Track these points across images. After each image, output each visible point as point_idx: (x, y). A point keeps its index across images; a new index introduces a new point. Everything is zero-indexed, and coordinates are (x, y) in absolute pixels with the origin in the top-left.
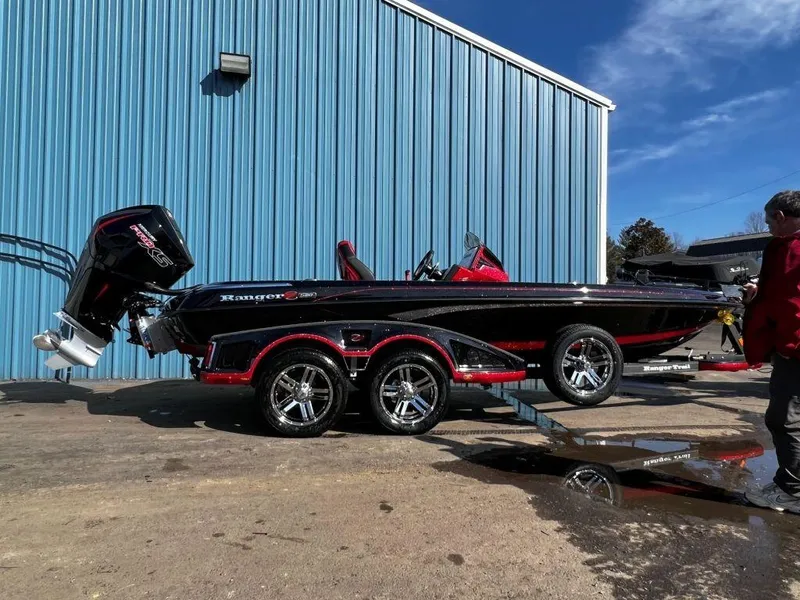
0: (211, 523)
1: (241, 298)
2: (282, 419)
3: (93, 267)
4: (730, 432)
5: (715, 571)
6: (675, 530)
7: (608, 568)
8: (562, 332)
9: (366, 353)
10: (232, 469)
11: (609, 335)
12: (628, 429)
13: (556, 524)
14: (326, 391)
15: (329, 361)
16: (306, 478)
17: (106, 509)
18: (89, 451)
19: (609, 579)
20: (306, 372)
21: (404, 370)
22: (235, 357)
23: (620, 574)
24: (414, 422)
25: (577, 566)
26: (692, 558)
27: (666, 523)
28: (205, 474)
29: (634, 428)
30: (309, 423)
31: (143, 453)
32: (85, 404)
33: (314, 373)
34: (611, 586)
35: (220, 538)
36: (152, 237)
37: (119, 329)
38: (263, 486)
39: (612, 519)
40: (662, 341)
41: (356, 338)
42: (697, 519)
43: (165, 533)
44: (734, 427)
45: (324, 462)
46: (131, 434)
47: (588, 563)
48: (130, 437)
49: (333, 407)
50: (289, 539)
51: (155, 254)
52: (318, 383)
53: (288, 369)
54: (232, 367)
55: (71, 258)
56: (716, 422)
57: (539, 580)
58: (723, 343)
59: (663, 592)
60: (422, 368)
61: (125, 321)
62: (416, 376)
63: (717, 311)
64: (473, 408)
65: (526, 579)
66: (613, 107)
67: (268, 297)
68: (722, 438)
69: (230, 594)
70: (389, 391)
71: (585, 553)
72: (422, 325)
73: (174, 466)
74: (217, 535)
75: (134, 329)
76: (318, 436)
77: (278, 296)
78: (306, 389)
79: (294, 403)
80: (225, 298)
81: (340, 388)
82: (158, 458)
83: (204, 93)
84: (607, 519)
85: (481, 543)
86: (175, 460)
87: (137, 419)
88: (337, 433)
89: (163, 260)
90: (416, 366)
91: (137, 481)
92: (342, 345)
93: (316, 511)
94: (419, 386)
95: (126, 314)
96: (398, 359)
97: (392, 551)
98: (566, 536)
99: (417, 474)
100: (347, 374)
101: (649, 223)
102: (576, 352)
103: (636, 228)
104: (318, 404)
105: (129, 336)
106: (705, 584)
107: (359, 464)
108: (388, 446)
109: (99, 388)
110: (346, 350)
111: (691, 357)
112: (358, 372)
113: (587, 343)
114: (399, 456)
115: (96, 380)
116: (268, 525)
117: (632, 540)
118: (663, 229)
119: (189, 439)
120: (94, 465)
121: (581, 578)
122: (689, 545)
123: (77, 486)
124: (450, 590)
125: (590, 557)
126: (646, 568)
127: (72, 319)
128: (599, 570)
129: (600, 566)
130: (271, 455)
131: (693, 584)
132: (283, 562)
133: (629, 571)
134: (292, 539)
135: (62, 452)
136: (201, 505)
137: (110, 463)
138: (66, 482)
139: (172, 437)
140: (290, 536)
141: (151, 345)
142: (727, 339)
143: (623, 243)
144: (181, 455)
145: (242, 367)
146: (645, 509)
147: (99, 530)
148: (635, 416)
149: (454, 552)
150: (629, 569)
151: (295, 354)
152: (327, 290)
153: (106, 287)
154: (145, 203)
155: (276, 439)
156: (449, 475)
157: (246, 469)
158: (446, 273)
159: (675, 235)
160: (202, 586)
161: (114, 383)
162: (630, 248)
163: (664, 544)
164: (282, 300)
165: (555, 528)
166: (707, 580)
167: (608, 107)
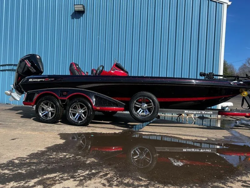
1: (34, 80)
9: (66, 98)
21: (78, 105)
24: (80, 122)
30: (49, 119)
36: (30, 63)
41: (65, 93)
51: (31, 68)
53: (43, 102)
58: (243, 105)
67: (41, 80)
89: (33, 70)
90: (81, 103)
110: (60, 97)
153: (20, 78)
164: (44, 81)
167: (227, 3)
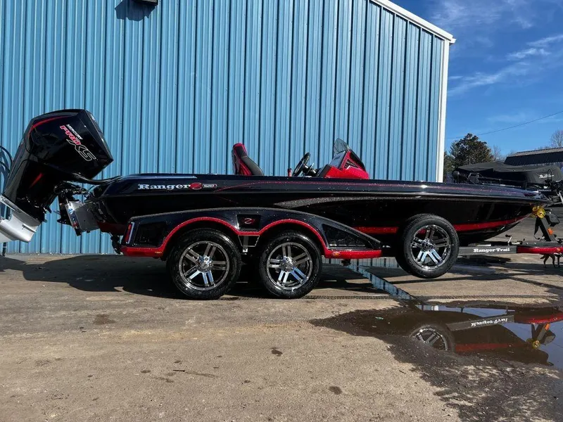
0: (139, 363)
1: (155, 187)
2: (188, 285)
3: (28, 160)
4: (540, 301)
5: (535, 400)
6: (503, 372)
7: (454, 397)
8: (412, 220)
9: (257, 233)
10: (150, 323)
11: (449, 223)
12: (461, 297)
13: (410, 366)
14: (224, 263)
15: (227, 239)
16: (211, 330)
17: (51, 352)
18: (30, 308)
19: (454, 406)
20: (208, 248)
21: (286, 248)
22: (150, 234)
23: (462, 403)
24: (293, 288)
25: (429, 395)
26: (517, 391)
27: (496, 367)
28: (129, 326)
29: (465, 297)
30: (210, 288)
31: (76, 310)
32: (21, 272)
33: (214, 249)
34: (456, 411)
35: (148, 374)
36: (79, 136)
37: (50, 211)
38: (177, 336)
39: (454, 362)
40: (487, 229)
41: (248, 221)
42: (519, 363)
43: (102, 370)
44: (543, 297)
45: (224, 318)
46: (63, 296)
47: (438, 394)
48: (63, 298)
49: (229, 276)
50: (202, 375)
51: (81, 150)
52: (217, 256)
53: (193, 245)
54: (147, 243)
55: (5, 153)
56: (529, 293)
57: (401, 406)
58: (536, 232)
59: (496, 415)
60: (300, 245)
61: (55, 205)
62: (295, 252)
63: (533, 206)
64: (338, 279)
65: (391, 405)
66: (453, 41)
67: (177, 187)
68: (535, 305)
69: (161, 415)
70: (274, 264)
71: (435, 387)
72: (301, 212)
73: (102, 320)
74: (145, 372)
75: (63, 212)
76: (217, 299)
77: (186, 186)
78: (207, 261)
79: (198, 272)
80: (141, 187)
81: (235, 261)
82: (88, 315)
83: (119, 17)
84: (450, 363)
85: (353, 379)
86: (103, 316)
87: (66, 284)
88: (232, 297)
89: (88, 155)
90: (295, 244)
91: (73, 331)
92: (237, 227)
93: (222, 354)
94: (297, 260)
95: (57, 198)
96: (282, 238)
97: (285, 384)
98: (419, 374)
99: (298, 328)
100: (241, 249)
101: (475, 138)
102: (422, 236)
103: (464, 141)
104: (217, 274)
105: (59, 217)
106: (528, 409)
107: (252, 320)
108: (274, 307)
109: (30, 260)
110: (240, 230)
111: (510, 243)
112: (249, 248)
113: (431, 229)
114: (282, 314)
115: (27, 254)
116: (184, 364)
117: (470, 378)
118: (486, 143)
119: (112, 300)
120: (36, 319)
121: (434, 404)
122: (514, 382)
123: (24, 335)
124: (333, 412)
125: (438, 389)
126: (483, 398)
127: (10, 203)
128: (447, 399)
129: (447, 396)
130: (181, 312)
131: (520, 410)
132: (200, 391)
133: (470, 400)
134: (205, 375)
135: (7, 309)
136: (129, 350)
137: (49, 318)
138: (15, 331)
139: (97, 298)
140: (203, 372)
141: (78, 225)
142: (539, 229)
143: (453, 154)
144: (108, 312)
145: (156, 242)
146: (478, 356)
147: (48, 368)
148: (466, 288)
149: (333, 385)
150: (469, 399)
151: (200, 234)
152: (225, 182)
153: (39, 177)
154: (68, 107)
155: (182, 301)
156: (323, 329)
157: (162, 323)
158: (320, 171)
159: (495, 148)
160: (137, 409)
161: (42, 256)
162: (458, 157)
163: (496, 381)
164: (189, 190)
165: (410, 368)
166: (529, 407)
167: (450, 40)
